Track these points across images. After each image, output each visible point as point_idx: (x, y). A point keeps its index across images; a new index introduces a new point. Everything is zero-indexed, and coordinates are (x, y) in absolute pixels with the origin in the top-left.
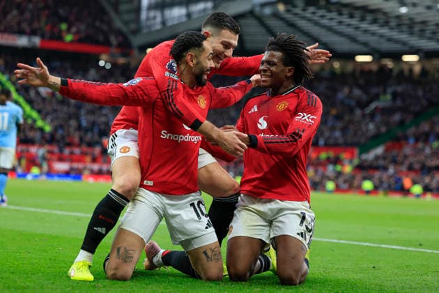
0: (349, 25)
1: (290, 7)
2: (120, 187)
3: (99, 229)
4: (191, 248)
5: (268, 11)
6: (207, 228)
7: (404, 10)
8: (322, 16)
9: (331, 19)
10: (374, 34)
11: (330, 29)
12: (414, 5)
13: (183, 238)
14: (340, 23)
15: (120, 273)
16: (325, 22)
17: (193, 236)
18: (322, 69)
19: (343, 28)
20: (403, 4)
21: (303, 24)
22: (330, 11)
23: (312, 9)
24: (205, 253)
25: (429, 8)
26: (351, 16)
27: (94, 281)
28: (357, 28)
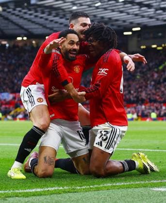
0: (41, 18)
1: (5, 8)
2: (42, 126)
3: (28, 150)
4: (76, 156)
6: (85, 145)
7: (75, 8)
8: (25, 13)
9: (31, 14)
10: (56, 22)
11: (29, 20)
12: (81, 5)
13: (72, 150)
14: (36, 16)
16: (27, 16)
18: (26, 45)
19: (38, 20)
20: (74, 4)
21: (13, 18)
22: (30, 10)
23: (19, 9)
24: (84, 159)
25: (90, 6)
26: (43, 13)
28: (47, 19)
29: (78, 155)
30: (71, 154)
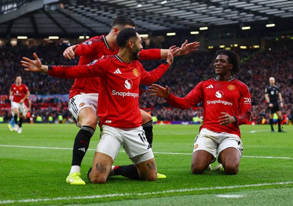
0: (105, 16)
1: (67, 5)
4: (139, 162)
5: (53, 8)
6: (148, 149)
7: (140, 6)
8: (88, 11)
9: (93, 12)
11: (92, 19)
12: (146, 3)
13: (134, 155)
14: (99, 14)
15: (99, 179)
16: (89, 14)
17: (140, 154)
19: (101, 18)
20: (139, 2)
21: (75, 15)
22: (93, 8)
23: (81, 6)
24: (148, 164)
25: (155, 4)
26: (106, 11)
27: (86, 185)
29: (142, 161)
30: (133, 159)
